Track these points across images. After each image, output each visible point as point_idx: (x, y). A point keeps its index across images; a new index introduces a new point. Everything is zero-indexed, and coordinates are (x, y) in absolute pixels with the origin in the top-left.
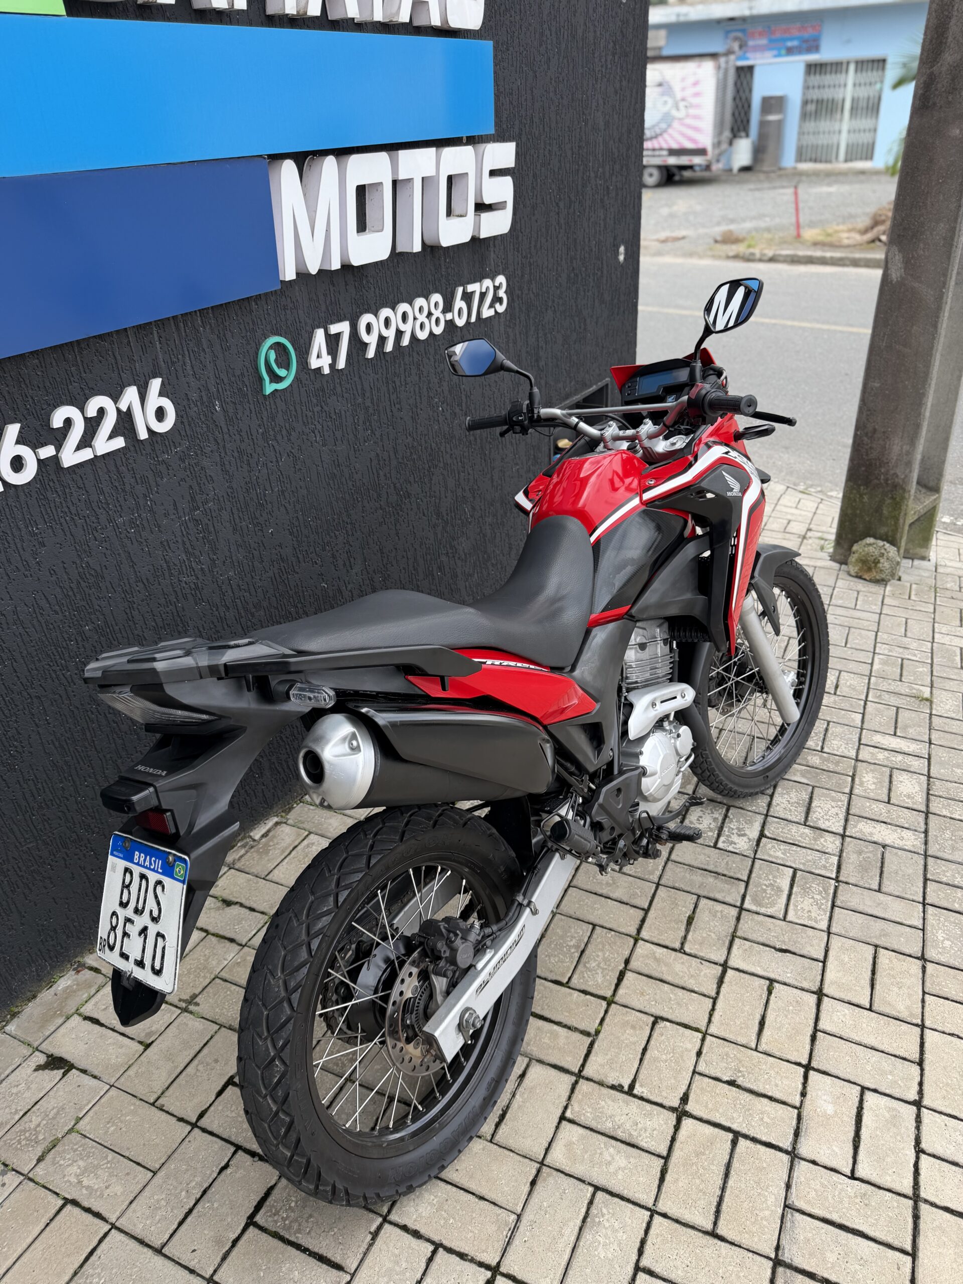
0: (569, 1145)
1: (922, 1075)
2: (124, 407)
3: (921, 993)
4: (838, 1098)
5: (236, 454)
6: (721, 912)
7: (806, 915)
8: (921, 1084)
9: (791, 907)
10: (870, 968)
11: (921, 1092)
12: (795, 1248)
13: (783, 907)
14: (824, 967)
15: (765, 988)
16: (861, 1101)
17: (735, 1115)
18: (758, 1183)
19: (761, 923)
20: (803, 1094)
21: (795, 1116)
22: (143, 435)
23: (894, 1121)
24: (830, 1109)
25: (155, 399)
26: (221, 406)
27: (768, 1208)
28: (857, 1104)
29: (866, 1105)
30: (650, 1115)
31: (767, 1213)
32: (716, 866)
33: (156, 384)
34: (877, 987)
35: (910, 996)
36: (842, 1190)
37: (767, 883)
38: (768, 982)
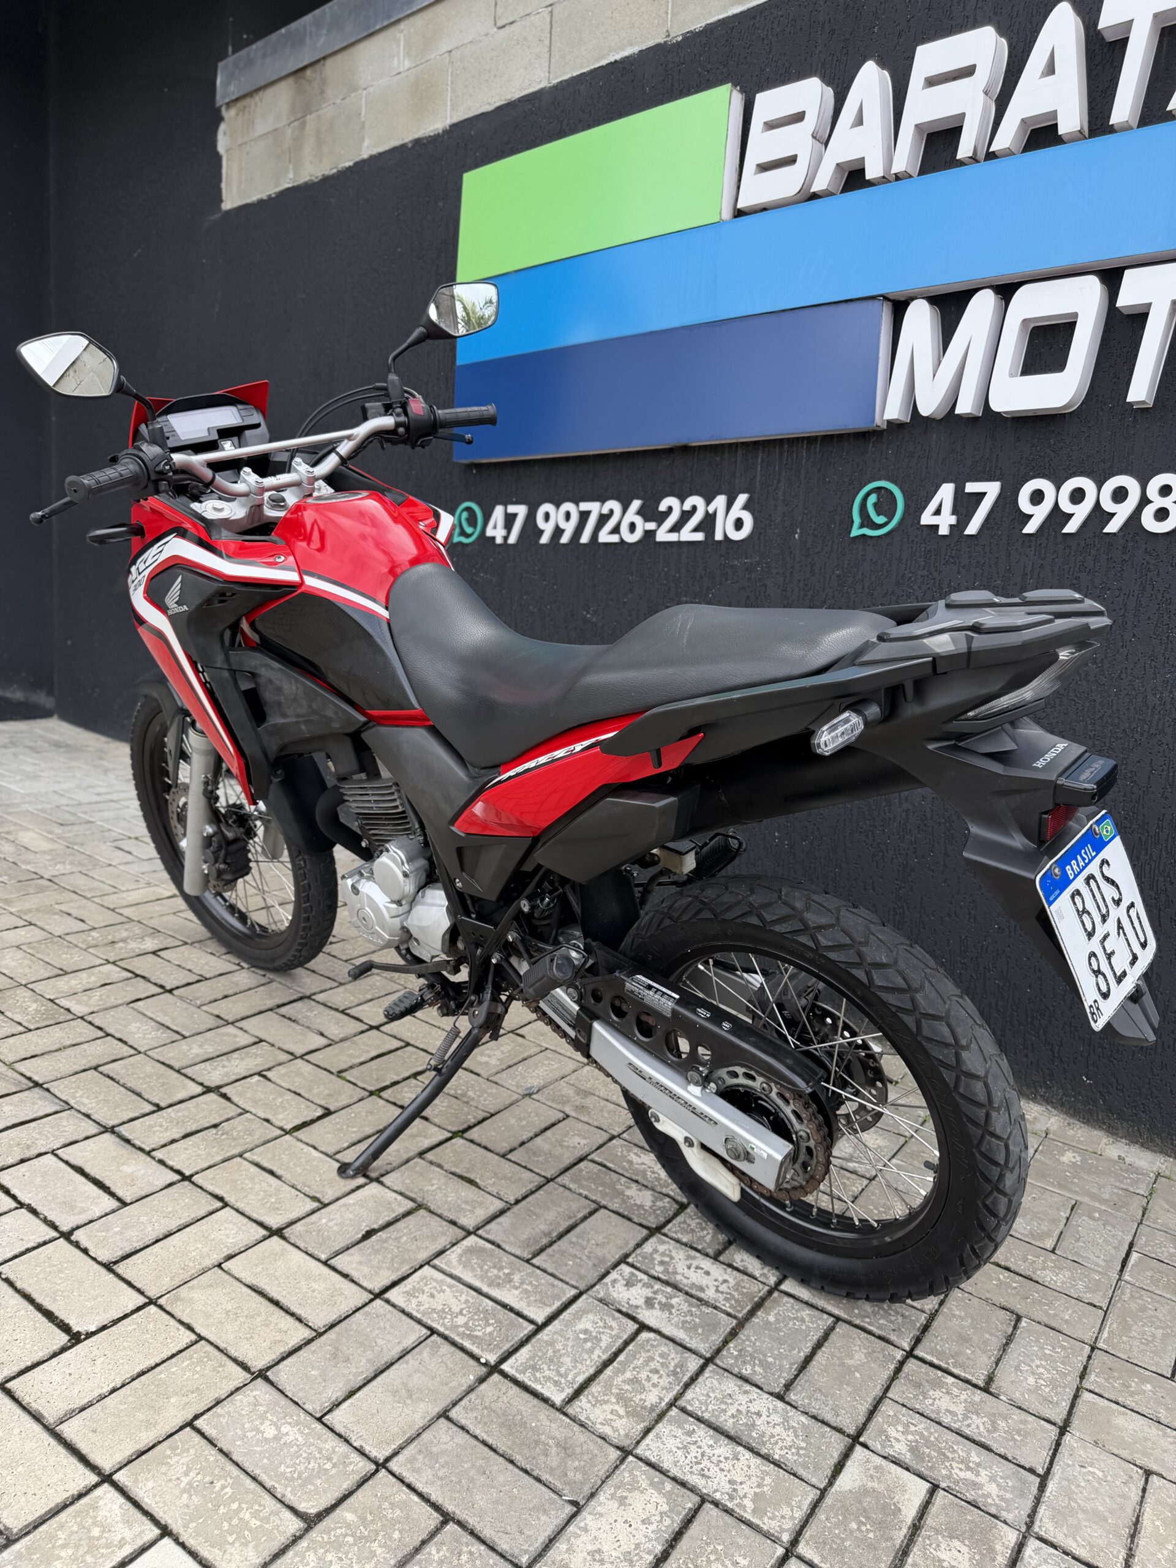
0: (235, 1036)
1: (94, 1259)
2: (711, 509)
3: (203, 1332)
4: (133, 1180)
5: (801, 585)
6: (472, 1212)
7: (426, 1289)
8: (85, 1251)
9: (449, 1280)
10: (284, 1301)
11: (77, 1245)
12: (37, 1096)
13: (457, 1272)
14: (319, 1260)
15: (318, 1195)
16: (112, 1194)
17: (180, 1114)
18: (106, 1101)
19: (434, 1238)
20: (161, 1162)
21: (143, 1146)
22: (719, 536)
23: (69, 1206)
24: (127, 1169)
25: (737, 511)
26: (800, 536)
27: (81, 1096)
28: (113, 1189)
29: (106, 1197)
30: (226, 1075)
31: (78, 1095)
32: (571, 1243)
33: (742, 498)
34: (249, 1291)
35: (208, 1316)
36: (48, 1138)
37: (516, 1278)
38: (327, 1202)
